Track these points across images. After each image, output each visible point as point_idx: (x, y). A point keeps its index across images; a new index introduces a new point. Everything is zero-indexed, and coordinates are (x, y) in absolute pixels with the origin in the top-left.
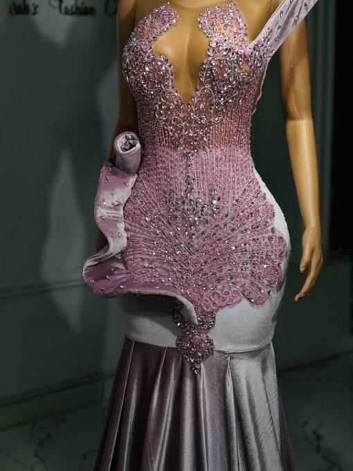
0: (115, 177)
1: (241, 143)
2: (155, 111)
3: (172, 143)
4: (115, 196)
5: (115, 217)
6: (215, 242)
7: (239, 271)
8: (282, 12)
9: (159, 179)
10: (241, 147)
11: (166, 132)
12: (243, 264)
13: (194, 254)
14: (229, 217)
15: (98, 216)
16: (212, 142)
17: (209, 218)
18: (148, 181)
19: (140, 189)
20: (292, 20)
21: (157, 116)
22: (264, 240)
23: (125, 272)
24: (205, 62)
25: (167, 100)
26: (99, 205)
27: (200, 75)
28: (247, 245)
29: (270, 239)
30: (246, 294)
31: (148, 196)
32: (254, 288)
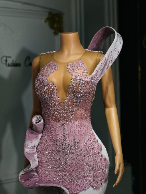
0: (32, 135)
1: (86, 119)
2: (49, 106)
3: (57, 119)
4: (33, 143)
5: (33, 152)
6: (77, 162)
7: (88, 174)
8: (102, 64)
9: (52, 135)
10: (87, 120)
11: (54, 115)
12: (90, 171)
13: (68, 167)
14: (82, 150)
15: (26, 152)
16: (74, 118)
17: (74, 151)
18: (47, 136)
19: (44, 139)
20: (106, 67)
21: (50, 108)
22: (98, 160)
23: (37, 176)
24: (70, 84)
25: (54, 101)
26: (26, 147)
27: (68, 90)
28: (91, 162)
29: (101, 159)
30: (91, 185)
31: (47, 142)
32: (95, 182)
